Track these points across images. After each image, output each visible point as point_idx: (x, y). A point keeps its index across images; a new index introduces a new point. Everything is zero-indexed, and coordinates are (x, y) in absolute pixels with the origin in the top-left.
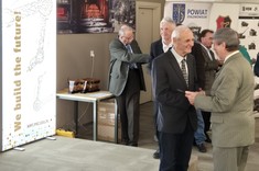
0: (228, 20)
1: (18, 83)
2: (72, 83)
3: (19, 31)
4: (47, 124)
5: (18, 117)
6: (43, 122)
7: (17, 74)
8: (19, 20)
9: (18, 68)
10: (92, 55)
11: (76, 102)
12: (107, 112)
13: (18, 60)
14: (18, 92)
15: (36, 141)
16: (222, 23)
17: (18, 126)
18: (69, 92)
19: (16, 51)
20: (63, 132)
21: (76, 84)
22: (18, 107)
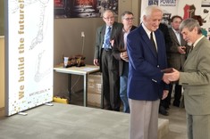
0: (193, 7)
1: (22, 59)
2: (66, 59)
3: (22, 17)
4: (46, 93)
5: (22, 88)
6: (42, 92)
7: (20, 52)
8: (22, 8)
9: (21, 47)
10: (83, 35)
11: (70, 75)
12: (95, 83)
13: (22, 40)
14: (21, 67)
15: (36, 107)
16: (188, 11)
17: (21, 95)
18: (64, 67)
19: (20, 33)
20: (59, 99)
21: (70, 60)
22: (22, 79)
